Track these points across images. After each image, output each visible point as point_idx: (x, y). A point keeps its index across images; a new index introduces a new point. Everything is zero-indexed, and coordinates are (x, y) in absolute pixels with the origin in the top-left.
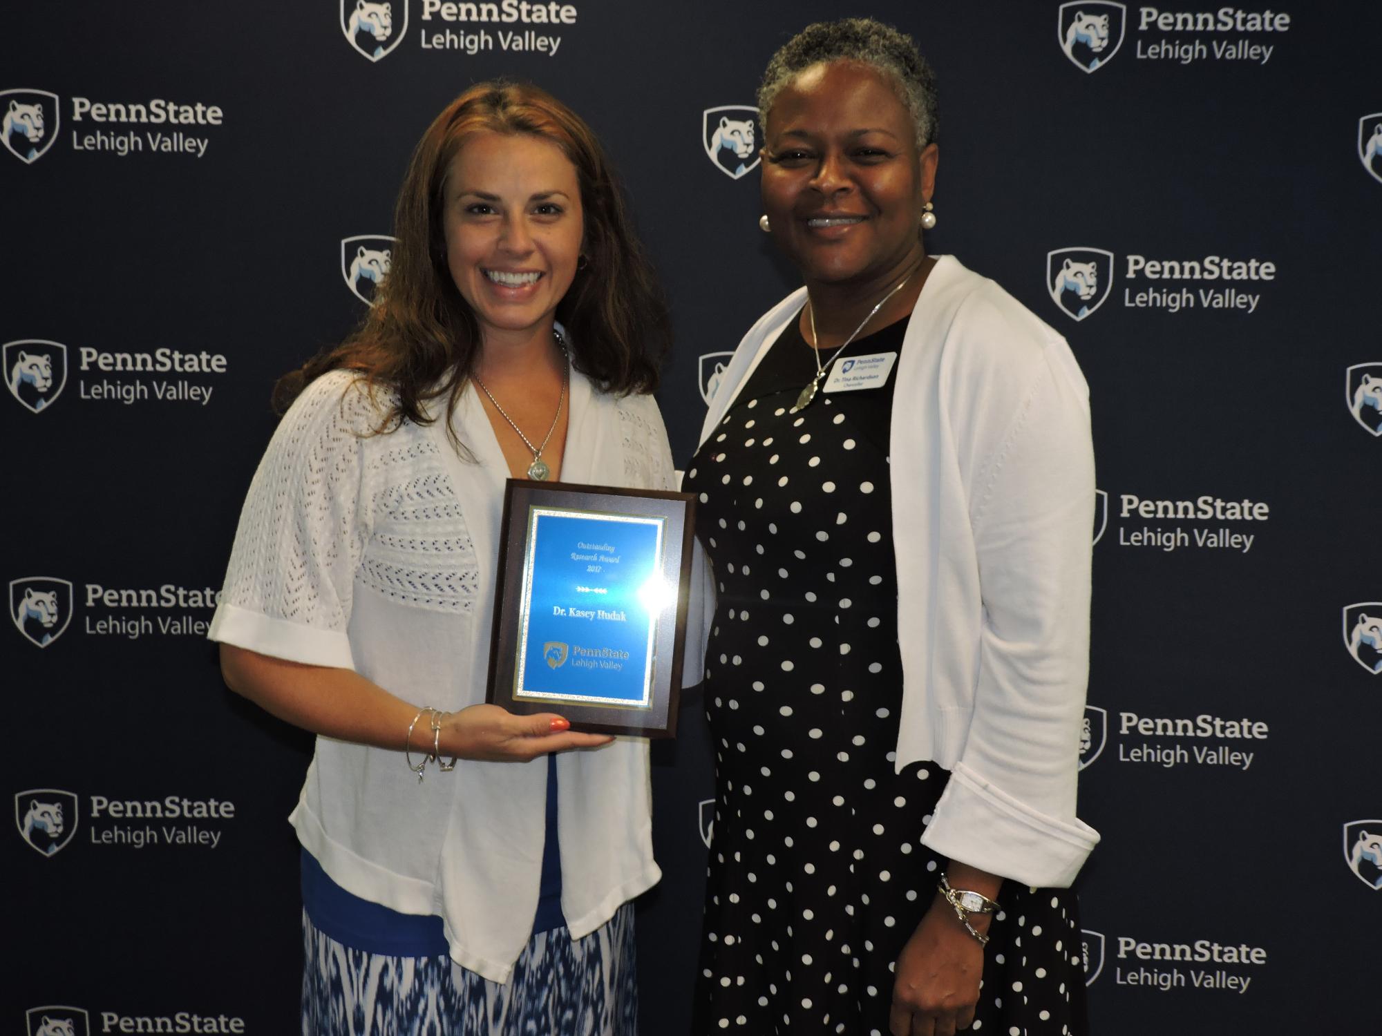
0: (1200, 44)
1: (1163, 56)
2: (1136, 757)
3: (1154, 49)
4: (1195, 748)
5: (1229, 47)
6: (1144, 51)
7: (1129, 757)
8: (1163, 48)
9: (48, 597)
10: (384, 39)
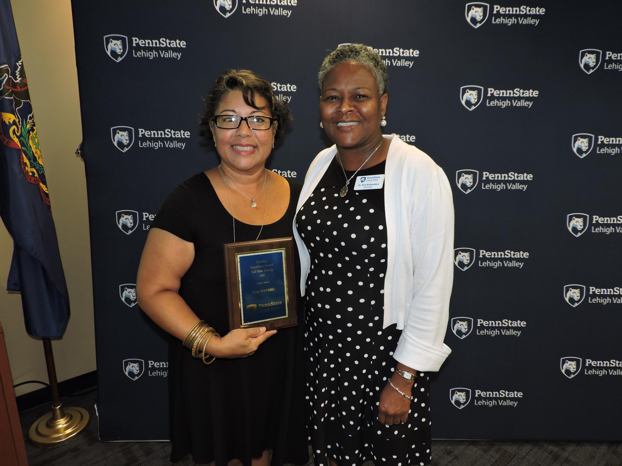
0: (514, 18)
1: (501, 22)
2: (484, 265)
3: (498, 20)
4: (504, 261)
5: (524, 19)
6: (495, 21)
7: (482, 265)
8: (502, 20)
9: (130, 217)
10: (229, 9)
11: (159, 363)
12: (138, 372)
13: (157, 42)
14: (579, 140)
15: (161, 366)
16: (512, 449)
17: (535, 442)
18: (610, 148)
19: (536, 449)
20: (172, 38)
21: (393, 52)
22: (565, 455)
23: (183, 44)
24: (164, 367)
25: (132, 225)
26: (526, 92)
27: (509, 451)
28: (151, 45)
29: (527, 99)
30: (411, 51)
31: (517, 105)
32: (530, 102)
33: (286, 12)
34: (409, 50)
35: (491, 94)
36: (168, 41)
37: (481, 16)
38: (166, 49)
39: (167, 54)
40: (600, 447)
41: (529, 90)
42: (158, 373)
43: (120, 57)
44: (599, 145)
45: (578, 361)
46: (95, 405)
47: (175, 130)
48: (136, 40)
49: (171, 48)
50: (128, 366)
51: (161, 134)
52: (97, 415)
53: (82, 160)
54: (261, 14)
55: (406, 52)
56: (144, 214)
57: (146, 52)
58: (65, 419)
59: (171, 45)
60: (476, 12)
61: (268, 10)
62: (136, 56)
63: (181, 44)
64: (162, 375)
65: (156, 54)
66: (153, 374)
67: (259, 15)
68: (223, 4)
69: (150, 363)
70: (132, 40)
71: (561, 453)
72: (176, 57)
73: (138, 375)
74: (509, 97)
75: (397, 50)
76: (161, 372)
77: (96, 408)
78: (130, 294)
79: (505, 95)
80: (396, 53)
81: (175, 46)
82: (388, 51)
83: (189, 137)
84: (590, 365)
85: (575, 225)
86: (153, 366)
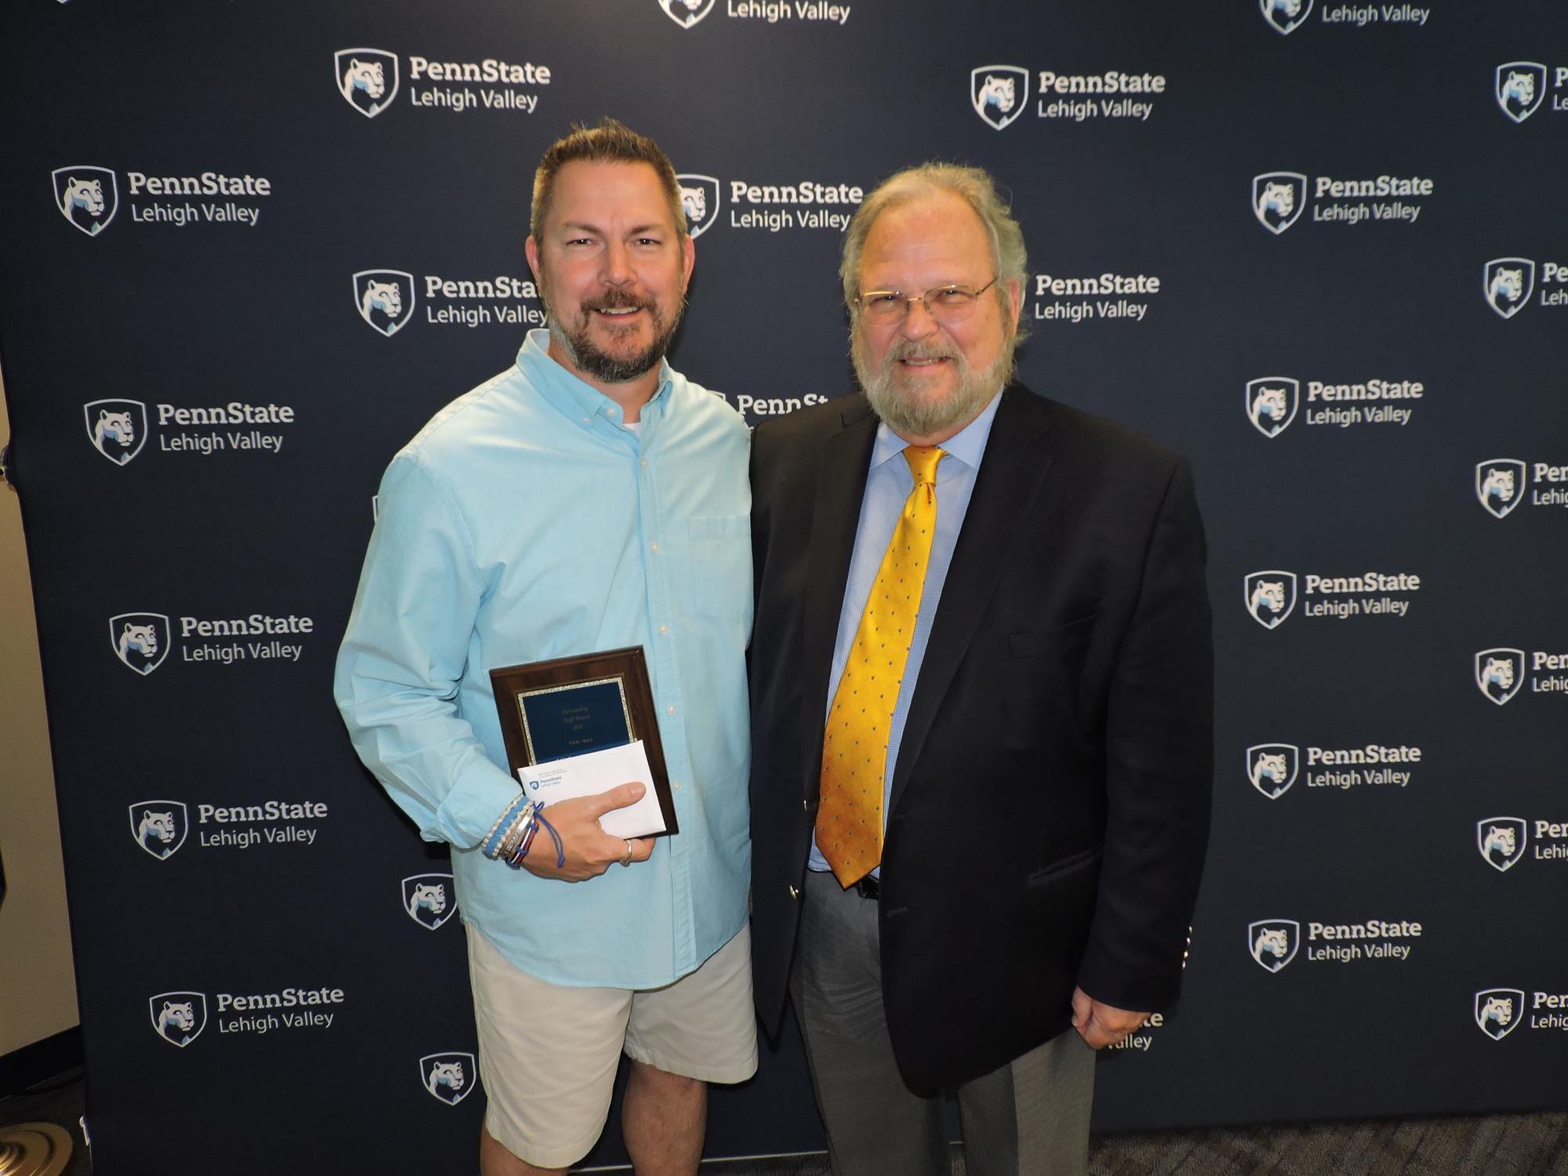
10: (377, 96)
11: (246, 998)
12: (192, 1024)
13: (195, 182)
14: (1263, 394)
15: (252, 1007)
16: (1144, 1154)
17: (1201, 1132)
18: (1339, 409)
19: (1202, 1150)
20: (234, 171)
21: (799, 194)
22: (1271, 1159)
23: (262, 186)
24: (259, 1007)
25: (155, 649)
26: (1130, 283)
27: (1136, 1160)
28: (178, 191)
29: (1134, 299)
30: (843, 189)
31: (1110, 315)
32: (1139, 306)
33: (525, 101)
34: (837, 187)
35: (1044, 289)
36: (222, 179)
37: (1009, 100)
38: (220, 200)
39: (223, 213)
40: (1355, 1134)
41: (1136, 277)
42: (245, 1025)
43: (97, 224)
44: (1312, 405)
45: (1290, 930)
46: (82, 1119)
47: (253, 405)
48: (138, 179)
49: (232, 198)
50: (164, 1012)
51: (218, 416)
52: (87, 1144)
53: (11, 489)
54: (460, 107)
55: (831, 192)
56: (184, 620)
57: (166, 209)
58: (6, 1160)
59: (232, 189)
60: (996, 90)
61: (476, 97)
62: (141, 220)
63: (258, 186)
64: (254, 1028)
65: (192, 214)
66: (230, 1027)
67: (456, 109)
68: (361, 82)
69: (221, 1000)
70: (128, 178)
71: (1262, 1157)
72: (246, 220)
73: (191, 1033)
74: (1090, 295)
75: (807, 188)
76: (253, 1022)
77: (83, 1126)
78: (159, 827)
79: (1078, 291)
80: (806, 197)
81: (243, 192)
82: (784, 190)
83: (291, 420)
84: (1319, 936)
85: (1264, 599)
86: (230, 1007)
